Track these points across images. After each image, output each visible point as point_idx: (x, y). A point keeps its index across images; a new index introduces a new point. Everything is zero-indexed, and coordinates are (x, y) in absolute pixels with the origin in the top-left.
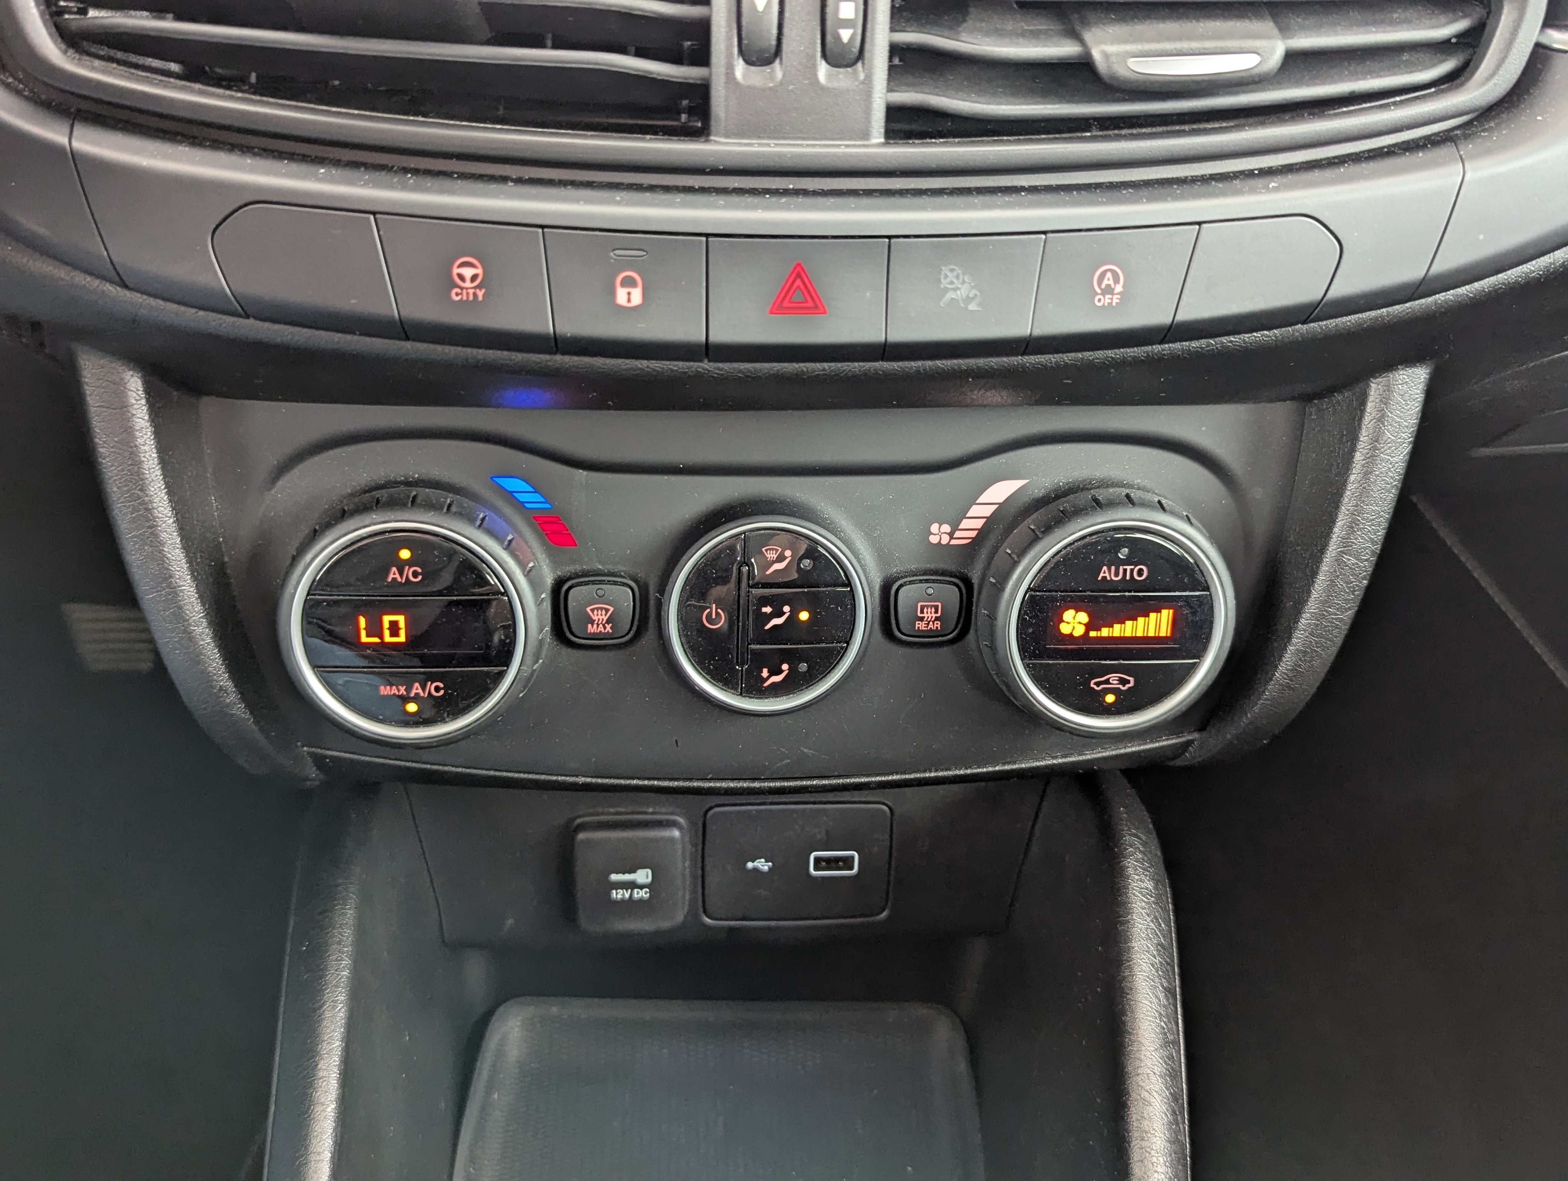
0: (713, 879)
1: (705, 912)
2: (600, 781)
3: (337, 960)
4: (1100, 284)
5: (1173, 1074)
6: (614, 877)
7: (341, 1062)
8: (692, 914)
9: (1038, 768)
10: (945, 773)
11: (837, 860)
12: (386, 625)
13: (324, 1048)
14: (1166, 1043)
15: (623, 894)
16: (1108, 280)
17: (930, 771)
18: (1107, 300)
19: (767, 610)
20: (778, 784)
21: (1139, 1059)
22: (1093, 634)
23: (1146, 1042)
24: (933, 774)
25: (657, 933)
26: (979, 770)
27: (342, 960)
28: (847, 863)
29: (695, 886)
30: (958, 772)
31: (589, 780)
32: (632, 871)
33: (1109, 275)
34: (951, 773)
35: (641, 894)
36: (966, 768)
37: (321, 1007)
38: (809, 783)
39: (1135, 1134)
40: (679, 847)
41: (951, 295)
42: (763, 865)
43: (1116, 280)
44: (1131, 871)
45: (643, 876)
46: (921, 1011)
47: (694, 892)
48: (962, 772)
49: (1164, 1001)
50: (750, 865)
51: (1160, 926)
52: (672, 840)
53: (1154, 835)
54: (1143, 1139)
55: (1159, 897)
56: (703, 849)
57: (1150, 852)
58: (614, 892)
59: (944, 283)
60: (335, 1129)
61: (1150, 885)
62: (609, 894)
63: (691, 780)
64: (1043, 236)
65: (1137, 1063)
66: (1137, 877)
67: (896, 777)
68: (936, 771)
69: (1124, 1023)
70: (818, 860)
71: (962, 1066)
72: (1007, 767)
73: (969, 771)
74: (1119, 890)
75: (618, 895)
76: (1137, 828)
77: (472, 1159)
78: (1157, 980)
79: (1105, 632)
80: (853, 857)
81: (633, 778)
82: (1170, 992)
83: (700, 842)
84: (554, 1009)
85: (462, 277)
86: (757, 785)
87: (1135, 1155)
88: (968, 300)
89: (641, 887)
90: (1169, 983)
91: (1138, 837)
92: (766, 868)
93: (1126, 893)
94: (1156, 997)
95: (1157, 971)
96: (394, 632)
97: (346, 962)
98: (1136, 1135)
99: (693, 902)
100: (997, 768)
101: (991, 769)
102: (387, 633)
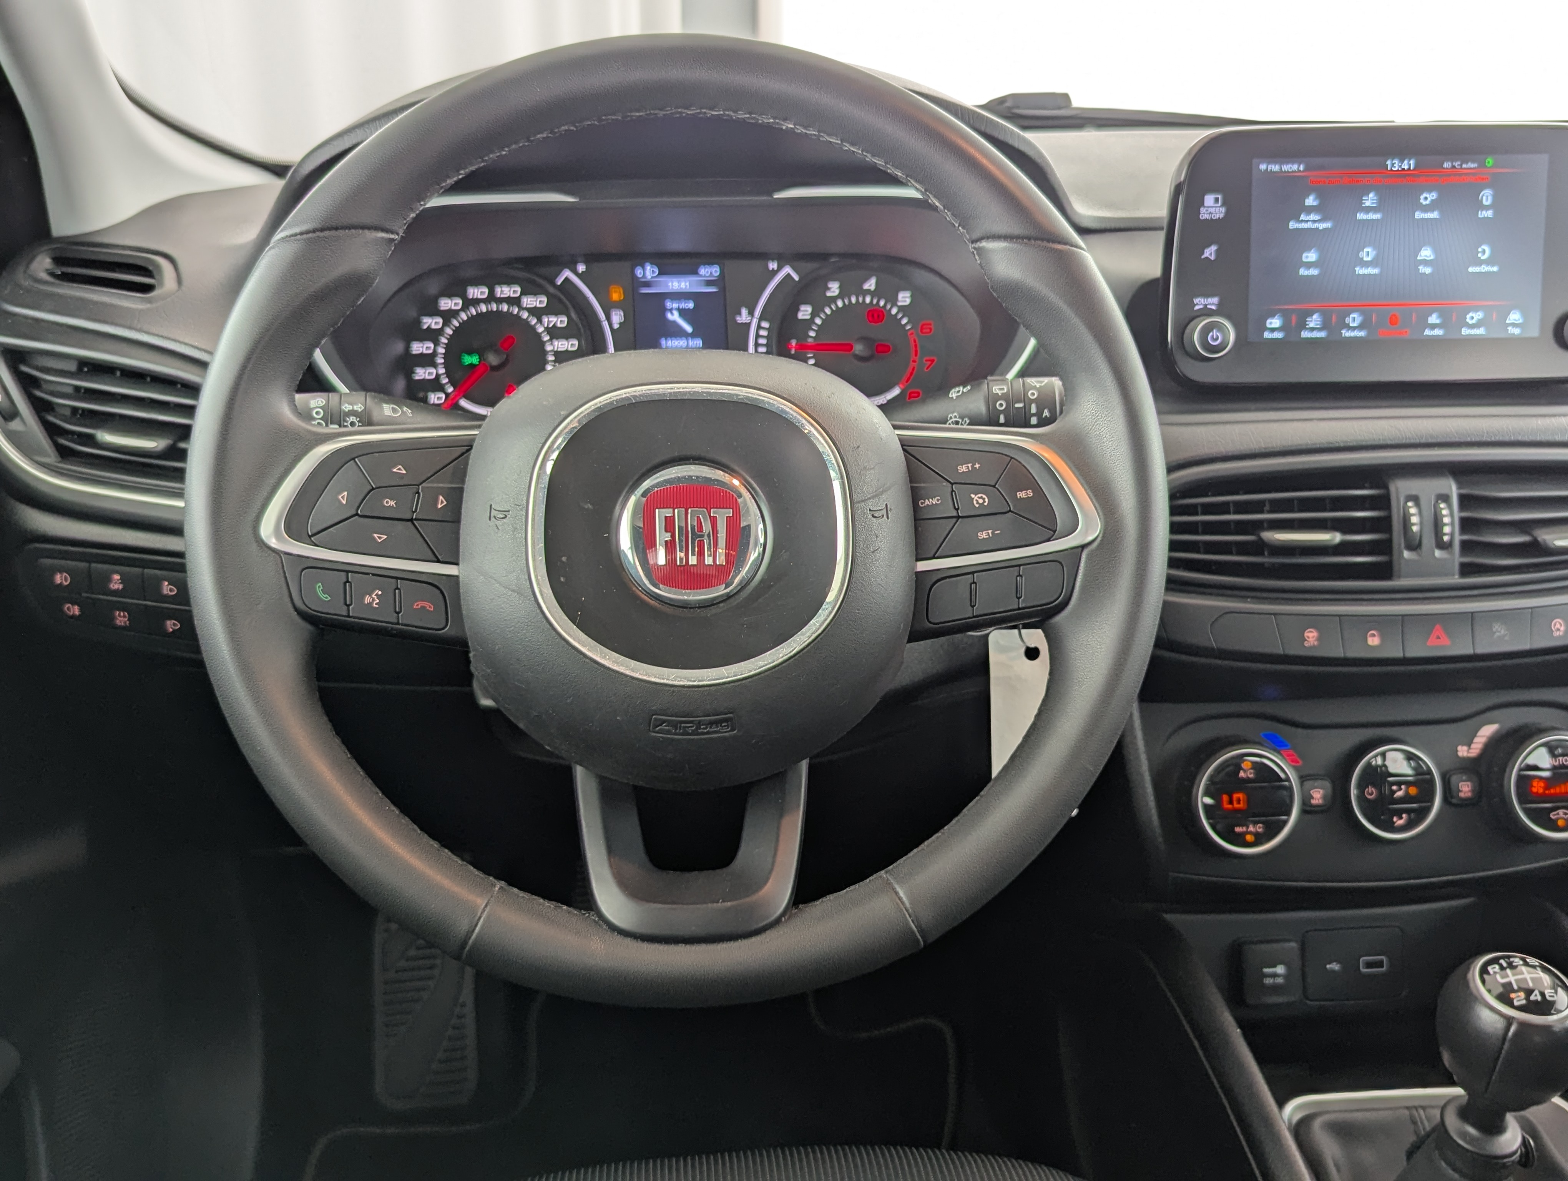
1: (1305, 995)
4: (1554, 627)
6: (1267, 970)
11: (1375, 962)
12: (1235, 799)
15: (1270, 980)
16: (1558, 626)
18: (1558, 633)
19: (1394, 788)
22: (1547, 792)
25: (1288, 1004)
28: (1380, 964)
32: (1277, 966)
33: (1558, 623)
35: (1280, 980)
41: (1498, 634)
42: (1335, 966)
43: (1561, 625)
45: (1280, 969)
52: (1293, 948)
56: (1303, 957)
58: (1265, 979)
59: (1494, 630)
62: (1262, 980)
64: (1530, 610)
70: (1365, 963)
75: (1267, 980)
79: (1552, 791)
80: (1383, 960)
85: (1308, 637)
88: (1505, 636)
89: (1279, 975)
92: (1337, 968)
96: (1239, 802)
102: (1235, 803)
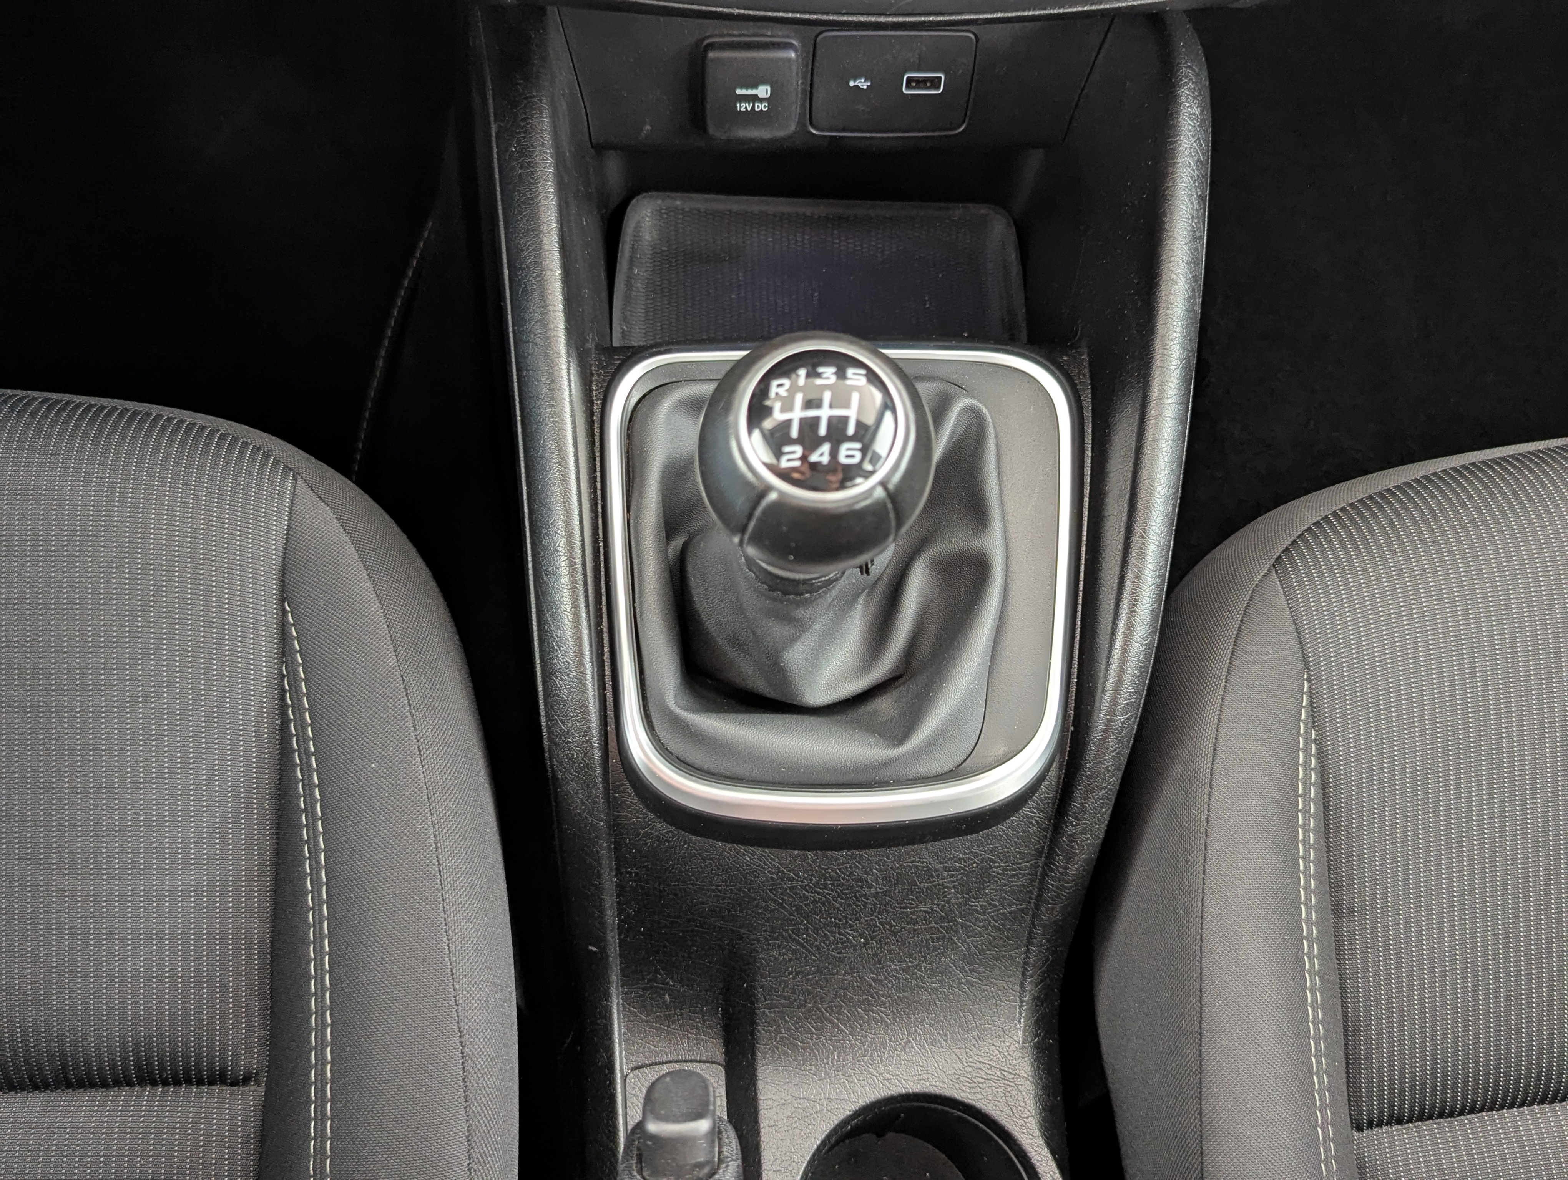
0: (820, 95)
1: (811, 124)
2: (751, 12)
3: (543, 160)
5: (1195, 262)
6: (739, 92)
7: (559, 239)
8: (801, 124)
9: (1119, 8)
10: (1042, 12)
11: (925, 80)
13: (544, 228)
14: (1194, 239)
15: (746, 108)
17: (1029, 10)
20: (901, 19)
21: (1173, 250)
23: (1180, 238)
24: (1031, 13)
25: (772, 141)
26: (1070, 10)
27: (547, 159)
28: (935, 83)
29: (804, 101)
30: (1052, 12)
31: (742, 11)
32: (755, 86)
34: (1046, 12)
35: (762, 107)
36: (1059, 8)
37: (537, 196)
38: (927, 19)
39: (1162, 305)
40: (794, 68)
42: (862, 83)
44: (1183, 99)
45: (763, 91)
46: (983, 210)
47: (803, 106)
48: (1055, 11)
49: (1196, 206)
50: (852, 84)
51: (1201, 145)
52: (789, 60)
53: (1205, 67)
54: (1168, 309)
55: (1203, 121)
56: (812, 69)
57: (1201, 83)
58: (738, 105)
60: (563, 288)
61: (1197, 111)
62: (734, 107)
63: (827, 13)
65: (1171, 253)
66: (1187, 105)
67: (999, 15)
68: (1034, 10)
69: (1164, 223)
70: (909, 80)
71: (1013, 256)
72: (1093, 8)
73: (1061, 11)
74: (1172, 114)
75: (742, 107)
76: (1192, 61)
77: (624, 319)
78: (1193, 190)
80: (940, 78)
81: (779, 11)
82: (1201, 198)
83: (810, 63)
84: (678, 201)
86: (882, 19)
87: (1161, 320)
89: (761, 100)
90: (1202, 192)
91: (1193, 70)
92: (865, 87)
93: (1178, 118)
94: (1192, 203)
95: (1194, 183)
97: (550, 161)
98: (1164, 305)
99: (802, 115)
100: (1085, 8)
101: (1080, 9)
